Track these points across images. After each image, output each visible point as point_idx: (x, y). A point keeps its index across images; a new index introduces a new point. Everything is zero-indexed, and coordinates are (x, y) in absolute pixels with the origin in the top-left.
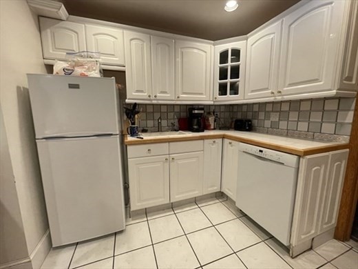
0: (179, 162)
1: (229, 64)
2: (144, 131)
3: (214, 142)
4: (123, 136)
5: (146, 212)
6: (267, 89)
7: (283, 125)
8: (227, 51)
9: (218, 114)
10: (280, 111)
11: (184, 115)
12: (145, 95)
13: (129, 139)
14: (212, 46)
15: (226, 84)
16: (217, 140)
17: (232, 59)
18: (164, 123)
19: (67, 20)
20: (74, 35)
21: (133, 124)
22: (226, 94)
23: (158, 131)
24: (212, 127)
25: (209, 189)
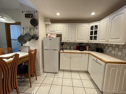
0: (74, 59)
1: (94, 30)
2: (66, 49)
3: (85, 55)
4: (60, 50)
5: (64, 71)
6: (105, 39)
7: (113, 52)
8: (93, 26)
9: (91, 45)
10: (112, 47)
11: (78, 45)
12: (66, 40)
13: (61, 51)
14: (88, 25)
15: (92, 36)
16: (86, 54)
17: (95, 28)
18: (72, 47)
19: (51, 24)
20: (52, 27)
21: (63, 47)
22: (92, 40)
23: (70, 50)
24: (88, 50)
25: (83, 69)
